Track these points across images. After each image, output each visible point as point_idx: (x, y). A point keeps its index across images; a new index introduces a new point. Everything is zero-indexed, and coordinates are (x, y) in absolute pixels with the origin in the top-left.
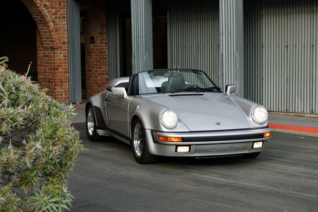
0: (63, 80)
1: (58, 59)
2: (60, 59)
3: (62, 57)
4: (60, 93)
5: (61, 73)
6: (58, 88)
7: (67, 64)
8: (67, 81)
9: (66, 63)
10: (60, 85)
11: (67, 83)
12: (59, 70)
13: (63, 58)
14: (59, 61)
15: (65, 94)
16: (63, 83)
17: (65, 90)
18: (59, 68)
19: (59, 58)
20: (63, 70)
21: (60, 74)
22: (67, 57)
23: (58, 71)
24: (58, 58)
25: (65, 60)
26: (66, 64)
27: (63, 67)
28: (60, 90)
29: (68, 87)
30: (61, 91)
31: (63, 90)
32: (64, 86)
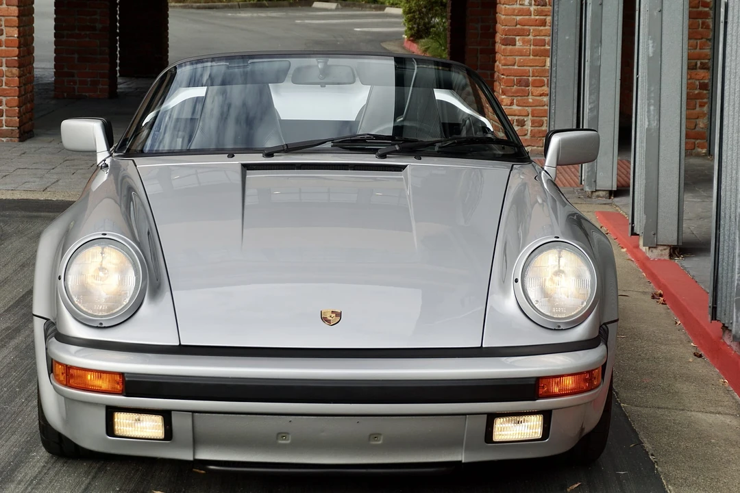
0: (530, 79)
1: (514, 9)
2: (520, 10)
3: (531, 5)
4: (517, 118)
5: (521, 53)
6: (509, 103)
7: (547, 28)
8: (543, 81)
9: (543, 23)
10: (517, 91)
11: (545, 89)
12: (515, 45)
13: (532, 8)
14: (518, 18)
15: (533, 122)
16: (530, 88)
17: (532, 111)
18: (517, 38)
19: (518, 6)
20: (532, 47)
21: (517, 58)
22: (548, 7)
23: (511, 47)
24: (514, 6)
25: (539, 13)
26: (542, 28)
27: (531, 37)
28: (515, 107)
29: (546, 99)
30: (519, 110)
31: (529, 109)
32: (530, 97)
